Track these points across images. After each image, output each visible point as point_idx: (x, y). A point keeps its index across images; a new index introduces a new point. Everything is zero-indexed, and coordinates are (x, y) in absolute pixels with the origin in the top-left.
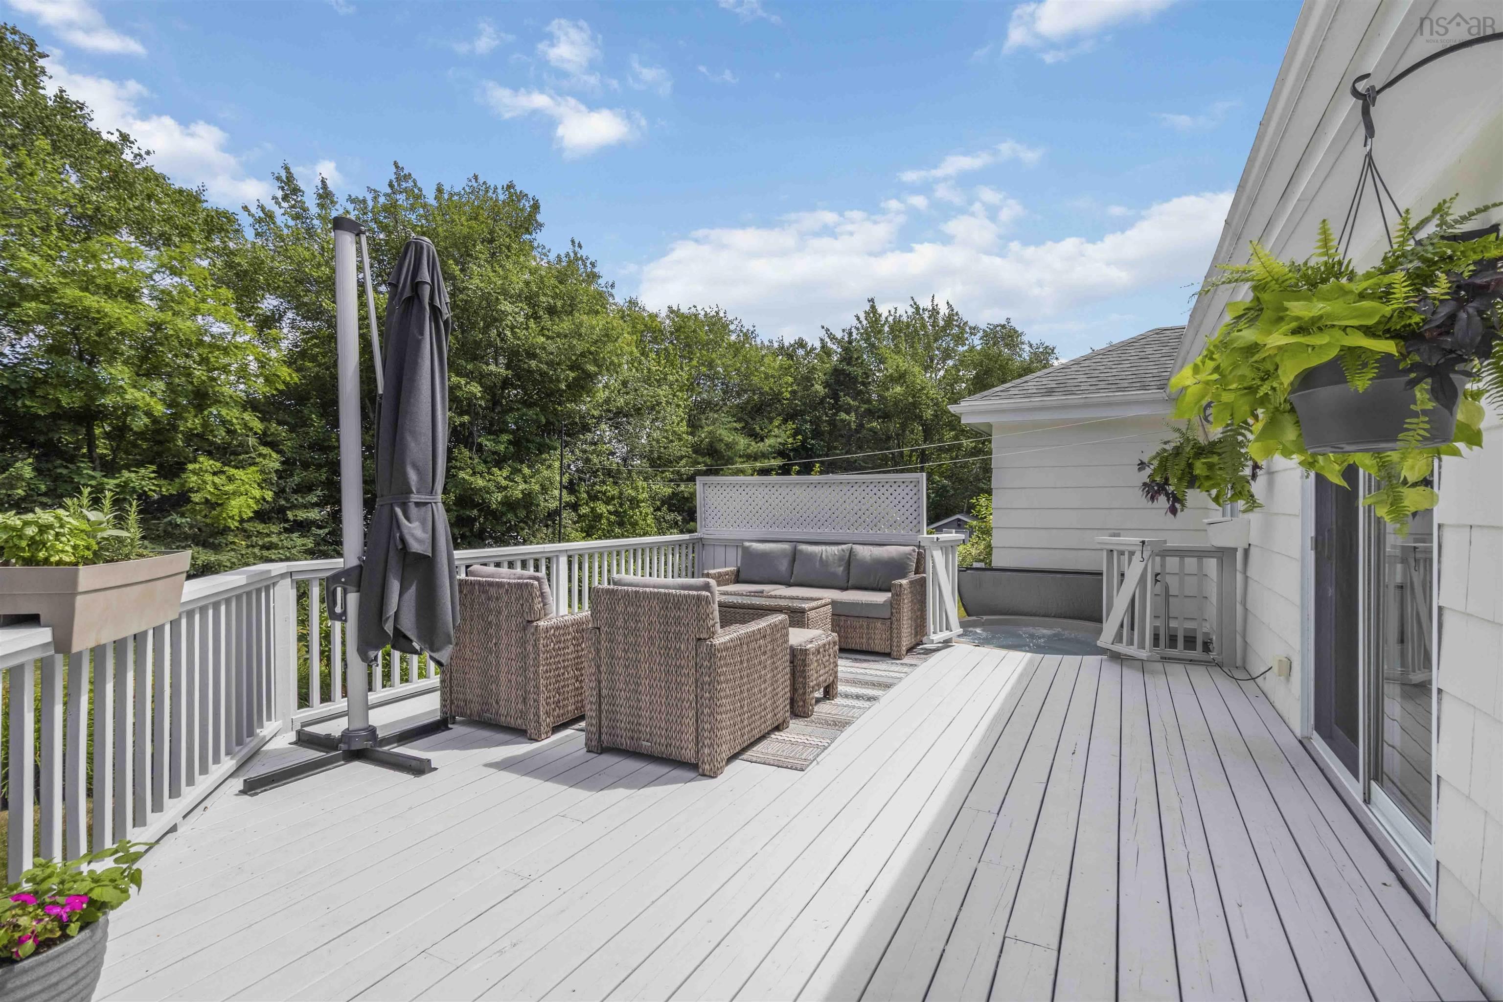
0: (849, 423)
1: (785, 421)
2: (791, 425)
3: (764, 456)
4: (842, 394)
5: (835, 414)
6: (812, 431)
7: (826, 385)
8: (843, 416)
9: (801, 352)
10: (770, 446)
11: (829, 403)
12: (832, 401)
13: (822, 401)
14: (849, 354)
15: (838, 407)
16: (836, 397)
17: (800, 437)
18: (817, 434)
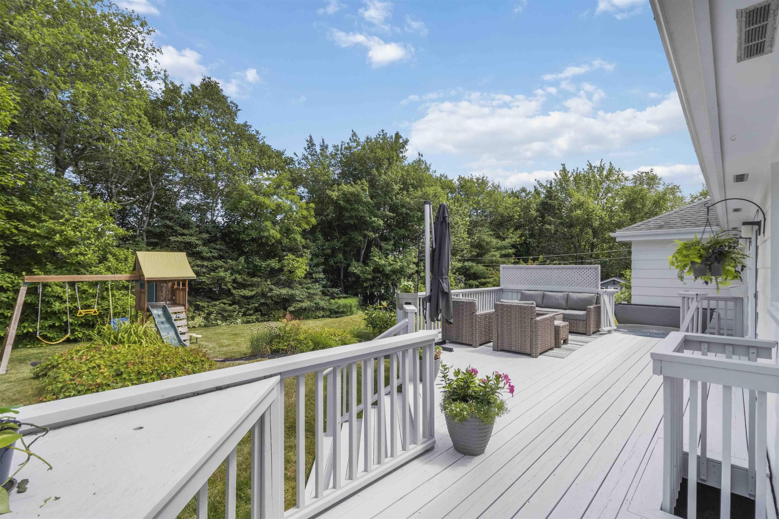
0: (550, 230)
1: (516, 229)
2: (519, 232)
3: (505, 248)
4: (546, 215)
5: (543, 225)
6: (530, 234)
7: (537, 210)
8: (547, 226)
9: (523, 194)
10: (508, 243)
11: (539, 220)
12: (541, 219)
13: (535, 219)
14: (550, 194)
15: (544, 222)
16: (543, 216)
17: (523, 238)
18: (532, 236)
